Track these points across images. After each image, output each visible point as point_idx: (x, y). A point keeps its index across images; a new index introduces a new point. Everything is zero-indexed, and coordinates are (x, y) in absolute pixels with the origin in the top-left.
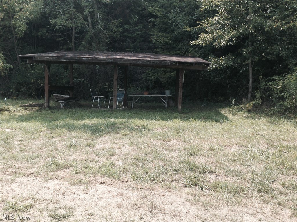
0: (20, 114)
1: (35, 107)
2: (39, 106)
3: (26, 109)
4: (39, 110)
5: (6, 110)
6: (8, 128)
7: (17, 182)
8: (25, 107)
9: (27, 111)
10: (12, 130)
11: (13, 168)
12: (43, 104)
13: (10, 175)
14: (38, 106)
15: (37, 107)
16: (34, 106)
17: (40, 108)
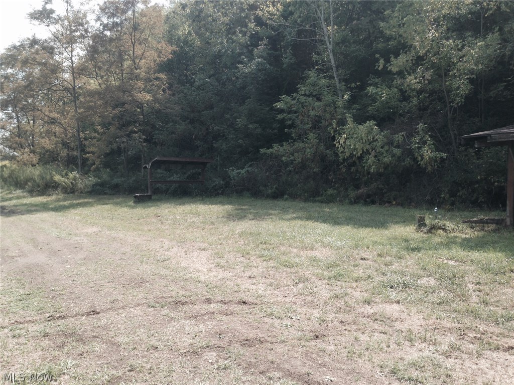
0: (464, 236)
1: (489, 225)
2: (497, 224)
3: (472, 227)
4: (496, 230)
5: (440, 228)
6: (451, 259)
7: (487, 359)
8: (472, 224)
9: (475, 230)
10: (458, 263)
11: (474, 330)
12: (503, 220)
13: (472, 343)
14: (494, 223)
15: (492, 224)
16: (487, 223)
17: (499, 226)
